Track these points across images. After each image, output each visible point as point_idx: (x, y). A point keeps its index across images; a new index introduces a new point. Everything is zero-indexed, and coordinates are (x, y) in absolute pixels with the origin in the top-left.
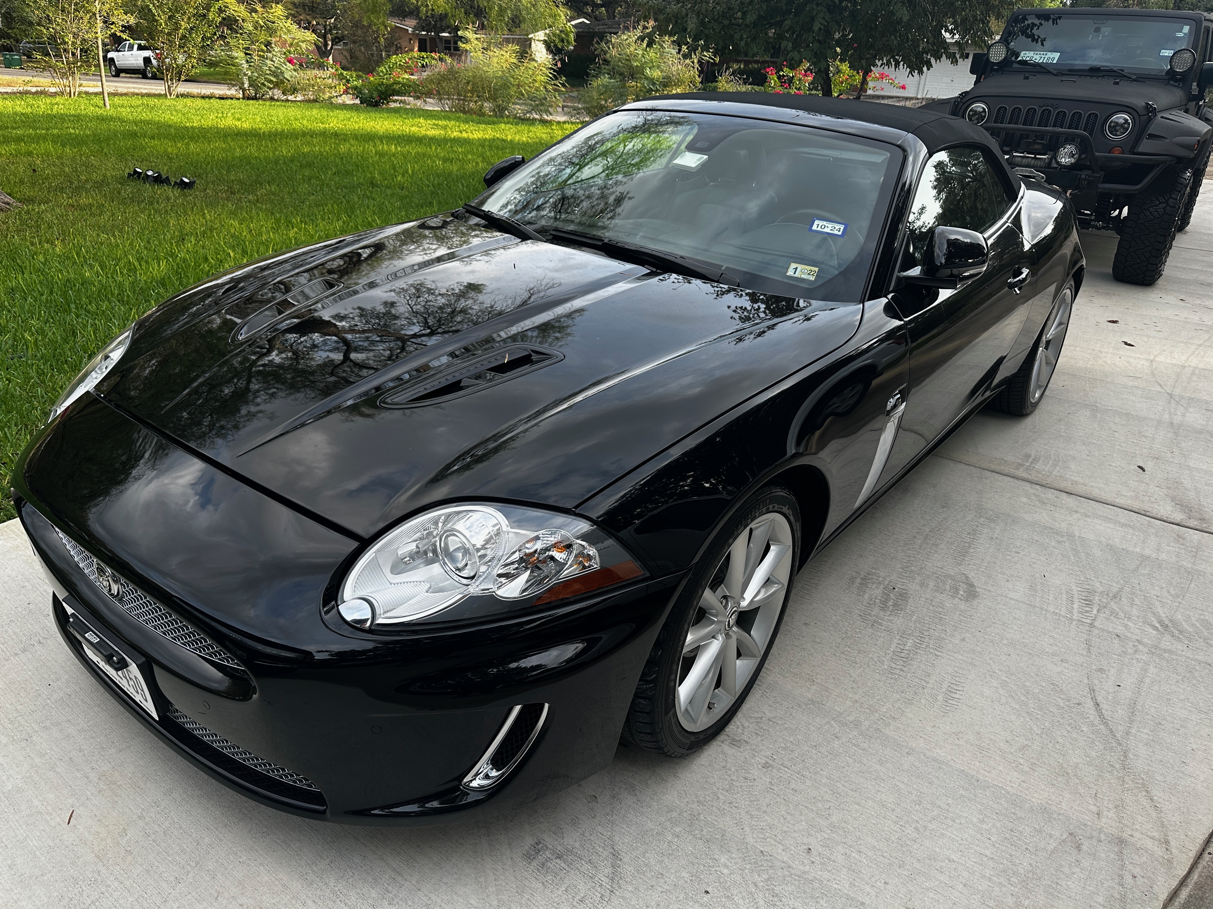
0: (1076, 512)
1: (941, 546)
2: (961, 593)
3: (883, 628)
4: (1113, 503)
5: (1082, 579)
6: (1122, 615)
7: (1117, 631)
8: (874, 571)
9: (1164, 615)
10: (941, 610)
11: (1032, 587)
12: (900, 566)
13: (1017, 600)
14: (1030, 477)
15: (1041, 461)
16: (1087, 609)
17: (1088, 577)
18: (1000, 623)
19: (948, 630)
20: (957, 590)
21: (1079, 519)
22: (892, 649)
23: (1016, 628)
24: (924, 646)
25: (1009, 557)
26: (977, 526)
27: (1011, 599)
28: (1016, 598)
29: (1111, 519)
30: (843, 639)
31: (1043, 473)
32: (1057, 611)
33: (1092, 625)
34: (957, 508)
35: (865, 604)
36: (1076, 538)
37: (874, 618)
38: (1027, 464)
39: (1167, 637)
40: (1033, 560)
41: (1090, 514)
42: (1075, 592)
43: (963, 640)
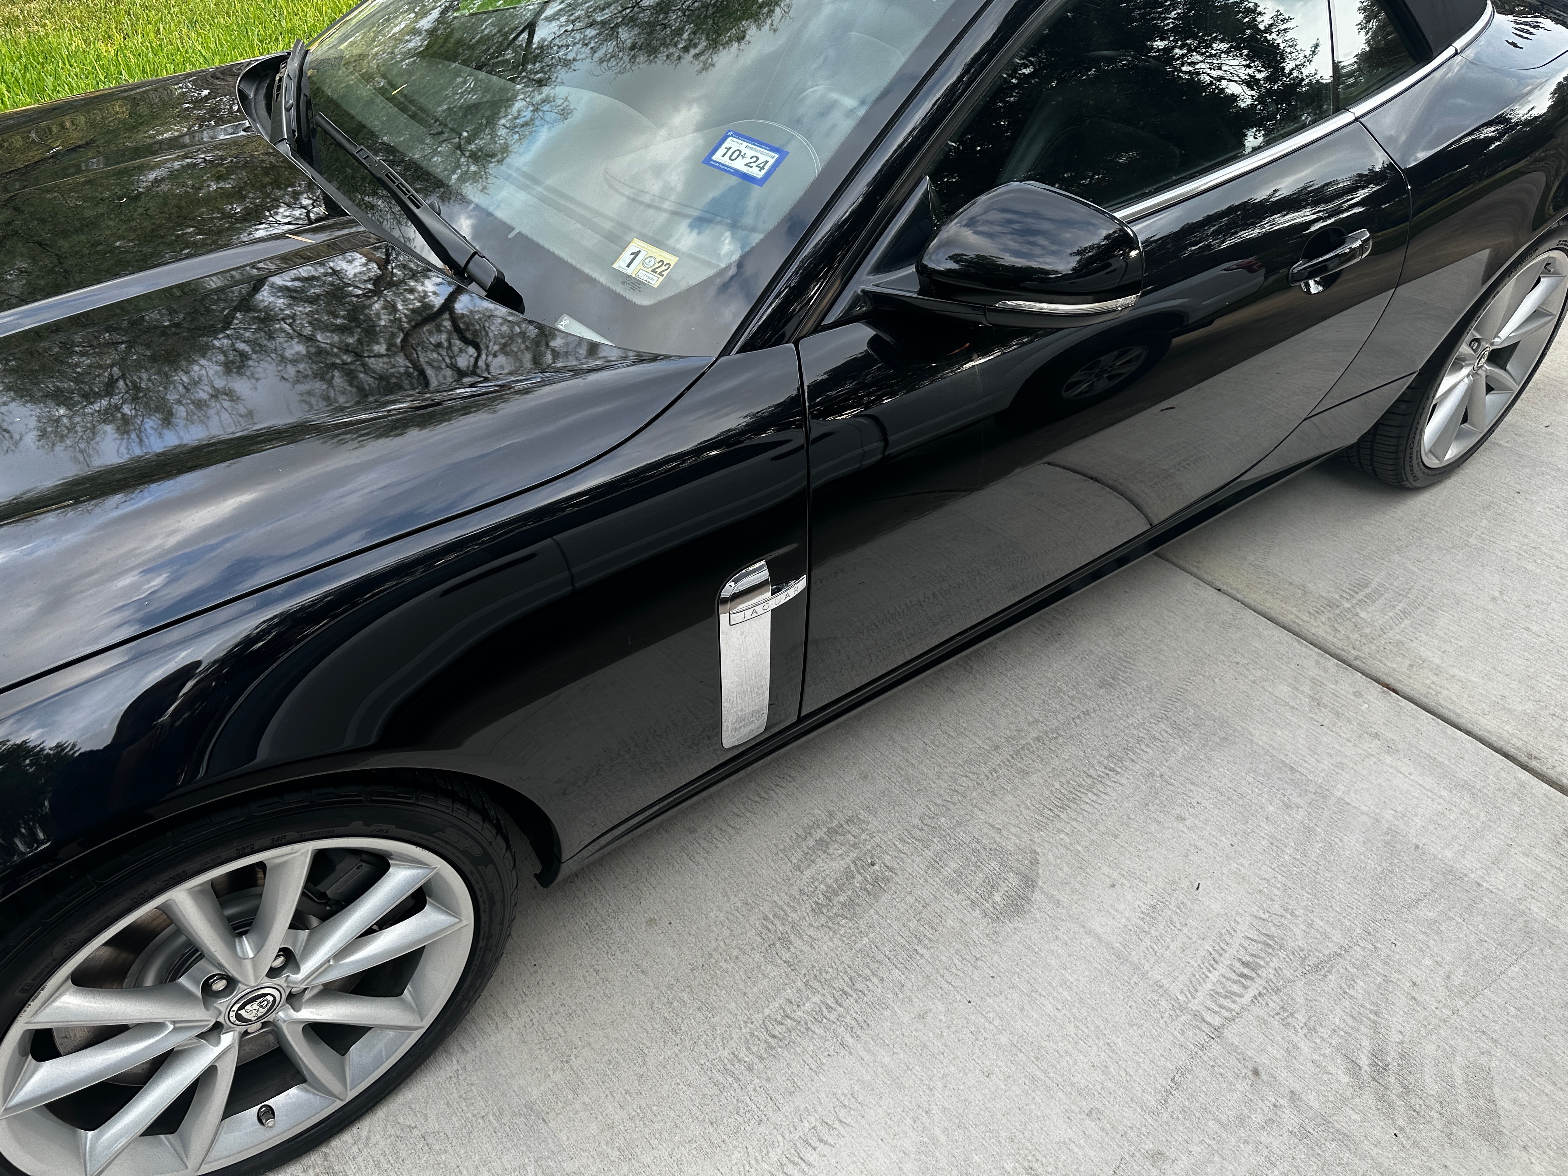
0: (1377, 736)
1: (1034, 778)
2: (997, 898)
3: (787, 956)
4: (1470, 727)
5: (1276, 908)
6: (1301, 1017)
7: (1263, 1059)
8: (863, 815)
9: (1398, 1038)
10: (929, 932)
11: (1152, 914)
12: (919, 812)
13: (1100, 940)
14: (1330, 638)
15: (1382, 600)
16: (1236, 988)
17: (1293, 904)
18: (1025, 988)
19: (909, 985)
20: (994, 887)
21: (1369, 756)
22: (767, 1011)
23: (1049, 1008)
24: (832, 1017)
25: (1154, 827)
26: (1140, 740)
27: (1089, 932)
28: (1100, 930)
29: (1440, 765)
30: (692, 970)
31: (1367, 631)
32: (1164, 982)
33: (1217, 1033)
34: (1128, 690)
35: (794, 891)
36: (1333, 800)
37: (788, 928)
38: (1347, 605)
39: (1368, 1098)
40: (1201, 844)
41: (1401, 746)
42: (1238, 939)
43: (922, 1017)
